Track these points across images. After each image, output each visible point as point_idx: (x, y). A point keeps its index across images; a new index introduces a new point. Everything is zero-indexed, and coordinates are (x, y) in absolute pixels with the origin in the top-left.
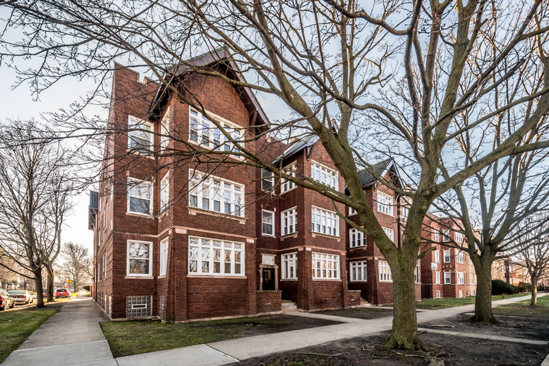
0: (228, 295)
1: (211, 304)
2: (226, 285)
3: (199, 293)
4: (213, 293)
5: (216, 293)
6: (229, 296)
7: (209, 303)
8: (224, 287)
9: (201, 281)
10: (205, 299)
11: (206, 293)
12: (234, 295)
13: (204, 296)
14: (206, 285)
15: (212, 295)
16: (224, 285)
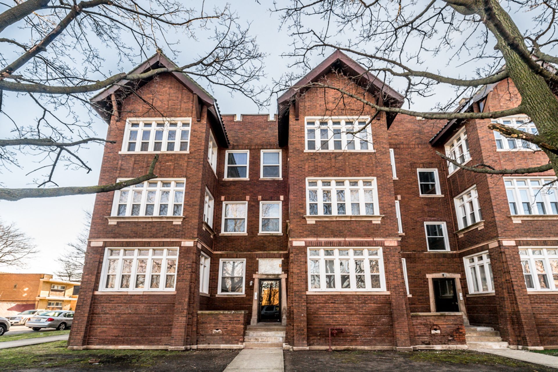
0: (146, 316)
1: (121, 327)
2: (145, 303)
3: (108, 313)
4: (125, 314)
5: (130, 314)
6: (147, 318)
7: (118, 327)
8: (142, 306)
9: (112, 299)
10: (114, 321)
11: (117, 313)
12: (155, 316)
13: (113, 318)
14: (117, 303)
15: (125, 316)
16: (143, 303)
